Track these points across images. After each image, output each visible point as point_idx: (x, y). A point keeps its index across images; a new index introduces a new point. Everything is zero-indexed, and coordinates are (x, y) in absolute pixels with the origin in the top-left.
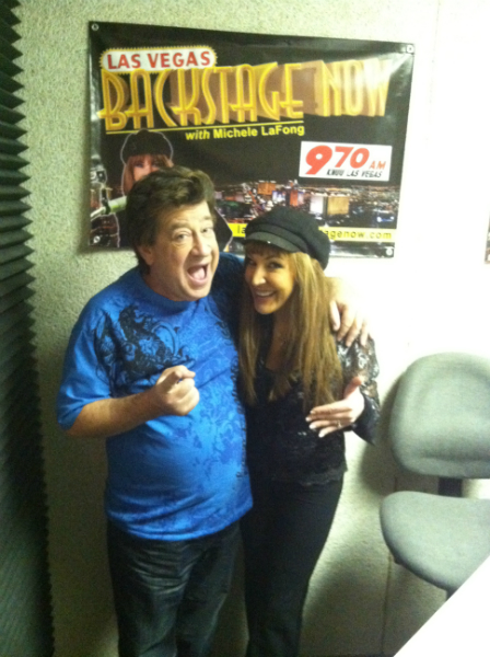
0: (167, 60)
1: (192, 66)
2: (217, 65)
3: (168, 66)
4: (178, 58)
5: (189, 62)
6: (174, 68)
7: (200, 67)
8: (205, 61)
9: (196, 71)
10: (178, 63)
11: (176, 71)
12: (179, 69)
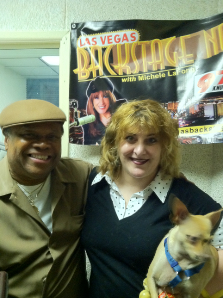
0: (111, 39)
1: (125, 42)
2: (140, 41)
3: (112, 43)
4: (117, 37)
5: (123, 40)
6: (115, 44)
7: (130, 42)
8: (133, 39)
9: (127, 44)
10: (117, 41)
11: (116, 45)
12: (118, 44)
